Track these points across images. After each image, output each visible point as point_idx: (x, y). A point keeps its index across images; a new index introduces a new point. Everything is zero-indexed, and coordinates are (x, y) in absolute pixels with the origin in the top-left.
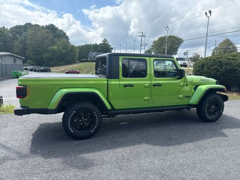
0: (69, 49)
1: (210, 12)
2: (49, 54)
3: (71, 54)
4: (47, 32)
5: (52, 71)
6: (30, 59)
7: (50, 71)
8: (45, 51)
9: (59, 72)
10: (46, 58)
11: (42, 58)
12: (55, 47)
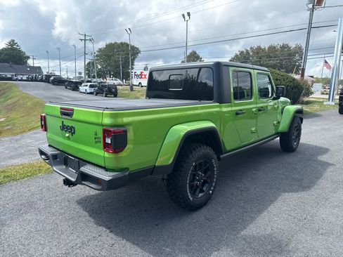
1: (189, 14)
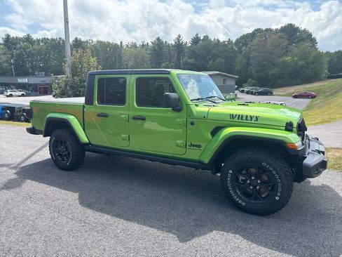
0: (311, 59)
2: (278, 69)
3: (312, 66)
4: (280, 38)
5: (274, 93)
6: (252, 78)
7: (271, 94)
8: (272, 65)
9: (284, 95)
10: (273, 74)
11: (268, 75)
12: (288, 58)
